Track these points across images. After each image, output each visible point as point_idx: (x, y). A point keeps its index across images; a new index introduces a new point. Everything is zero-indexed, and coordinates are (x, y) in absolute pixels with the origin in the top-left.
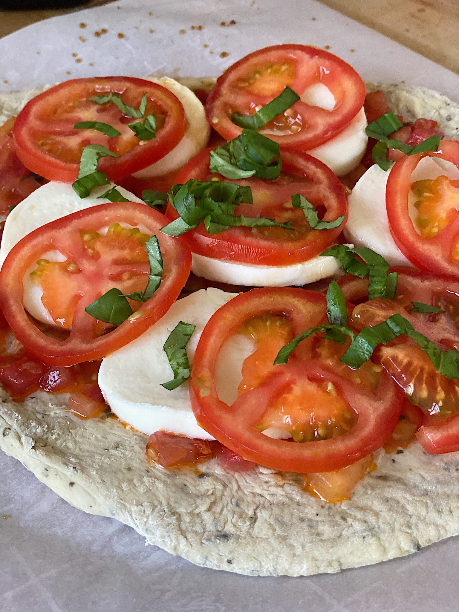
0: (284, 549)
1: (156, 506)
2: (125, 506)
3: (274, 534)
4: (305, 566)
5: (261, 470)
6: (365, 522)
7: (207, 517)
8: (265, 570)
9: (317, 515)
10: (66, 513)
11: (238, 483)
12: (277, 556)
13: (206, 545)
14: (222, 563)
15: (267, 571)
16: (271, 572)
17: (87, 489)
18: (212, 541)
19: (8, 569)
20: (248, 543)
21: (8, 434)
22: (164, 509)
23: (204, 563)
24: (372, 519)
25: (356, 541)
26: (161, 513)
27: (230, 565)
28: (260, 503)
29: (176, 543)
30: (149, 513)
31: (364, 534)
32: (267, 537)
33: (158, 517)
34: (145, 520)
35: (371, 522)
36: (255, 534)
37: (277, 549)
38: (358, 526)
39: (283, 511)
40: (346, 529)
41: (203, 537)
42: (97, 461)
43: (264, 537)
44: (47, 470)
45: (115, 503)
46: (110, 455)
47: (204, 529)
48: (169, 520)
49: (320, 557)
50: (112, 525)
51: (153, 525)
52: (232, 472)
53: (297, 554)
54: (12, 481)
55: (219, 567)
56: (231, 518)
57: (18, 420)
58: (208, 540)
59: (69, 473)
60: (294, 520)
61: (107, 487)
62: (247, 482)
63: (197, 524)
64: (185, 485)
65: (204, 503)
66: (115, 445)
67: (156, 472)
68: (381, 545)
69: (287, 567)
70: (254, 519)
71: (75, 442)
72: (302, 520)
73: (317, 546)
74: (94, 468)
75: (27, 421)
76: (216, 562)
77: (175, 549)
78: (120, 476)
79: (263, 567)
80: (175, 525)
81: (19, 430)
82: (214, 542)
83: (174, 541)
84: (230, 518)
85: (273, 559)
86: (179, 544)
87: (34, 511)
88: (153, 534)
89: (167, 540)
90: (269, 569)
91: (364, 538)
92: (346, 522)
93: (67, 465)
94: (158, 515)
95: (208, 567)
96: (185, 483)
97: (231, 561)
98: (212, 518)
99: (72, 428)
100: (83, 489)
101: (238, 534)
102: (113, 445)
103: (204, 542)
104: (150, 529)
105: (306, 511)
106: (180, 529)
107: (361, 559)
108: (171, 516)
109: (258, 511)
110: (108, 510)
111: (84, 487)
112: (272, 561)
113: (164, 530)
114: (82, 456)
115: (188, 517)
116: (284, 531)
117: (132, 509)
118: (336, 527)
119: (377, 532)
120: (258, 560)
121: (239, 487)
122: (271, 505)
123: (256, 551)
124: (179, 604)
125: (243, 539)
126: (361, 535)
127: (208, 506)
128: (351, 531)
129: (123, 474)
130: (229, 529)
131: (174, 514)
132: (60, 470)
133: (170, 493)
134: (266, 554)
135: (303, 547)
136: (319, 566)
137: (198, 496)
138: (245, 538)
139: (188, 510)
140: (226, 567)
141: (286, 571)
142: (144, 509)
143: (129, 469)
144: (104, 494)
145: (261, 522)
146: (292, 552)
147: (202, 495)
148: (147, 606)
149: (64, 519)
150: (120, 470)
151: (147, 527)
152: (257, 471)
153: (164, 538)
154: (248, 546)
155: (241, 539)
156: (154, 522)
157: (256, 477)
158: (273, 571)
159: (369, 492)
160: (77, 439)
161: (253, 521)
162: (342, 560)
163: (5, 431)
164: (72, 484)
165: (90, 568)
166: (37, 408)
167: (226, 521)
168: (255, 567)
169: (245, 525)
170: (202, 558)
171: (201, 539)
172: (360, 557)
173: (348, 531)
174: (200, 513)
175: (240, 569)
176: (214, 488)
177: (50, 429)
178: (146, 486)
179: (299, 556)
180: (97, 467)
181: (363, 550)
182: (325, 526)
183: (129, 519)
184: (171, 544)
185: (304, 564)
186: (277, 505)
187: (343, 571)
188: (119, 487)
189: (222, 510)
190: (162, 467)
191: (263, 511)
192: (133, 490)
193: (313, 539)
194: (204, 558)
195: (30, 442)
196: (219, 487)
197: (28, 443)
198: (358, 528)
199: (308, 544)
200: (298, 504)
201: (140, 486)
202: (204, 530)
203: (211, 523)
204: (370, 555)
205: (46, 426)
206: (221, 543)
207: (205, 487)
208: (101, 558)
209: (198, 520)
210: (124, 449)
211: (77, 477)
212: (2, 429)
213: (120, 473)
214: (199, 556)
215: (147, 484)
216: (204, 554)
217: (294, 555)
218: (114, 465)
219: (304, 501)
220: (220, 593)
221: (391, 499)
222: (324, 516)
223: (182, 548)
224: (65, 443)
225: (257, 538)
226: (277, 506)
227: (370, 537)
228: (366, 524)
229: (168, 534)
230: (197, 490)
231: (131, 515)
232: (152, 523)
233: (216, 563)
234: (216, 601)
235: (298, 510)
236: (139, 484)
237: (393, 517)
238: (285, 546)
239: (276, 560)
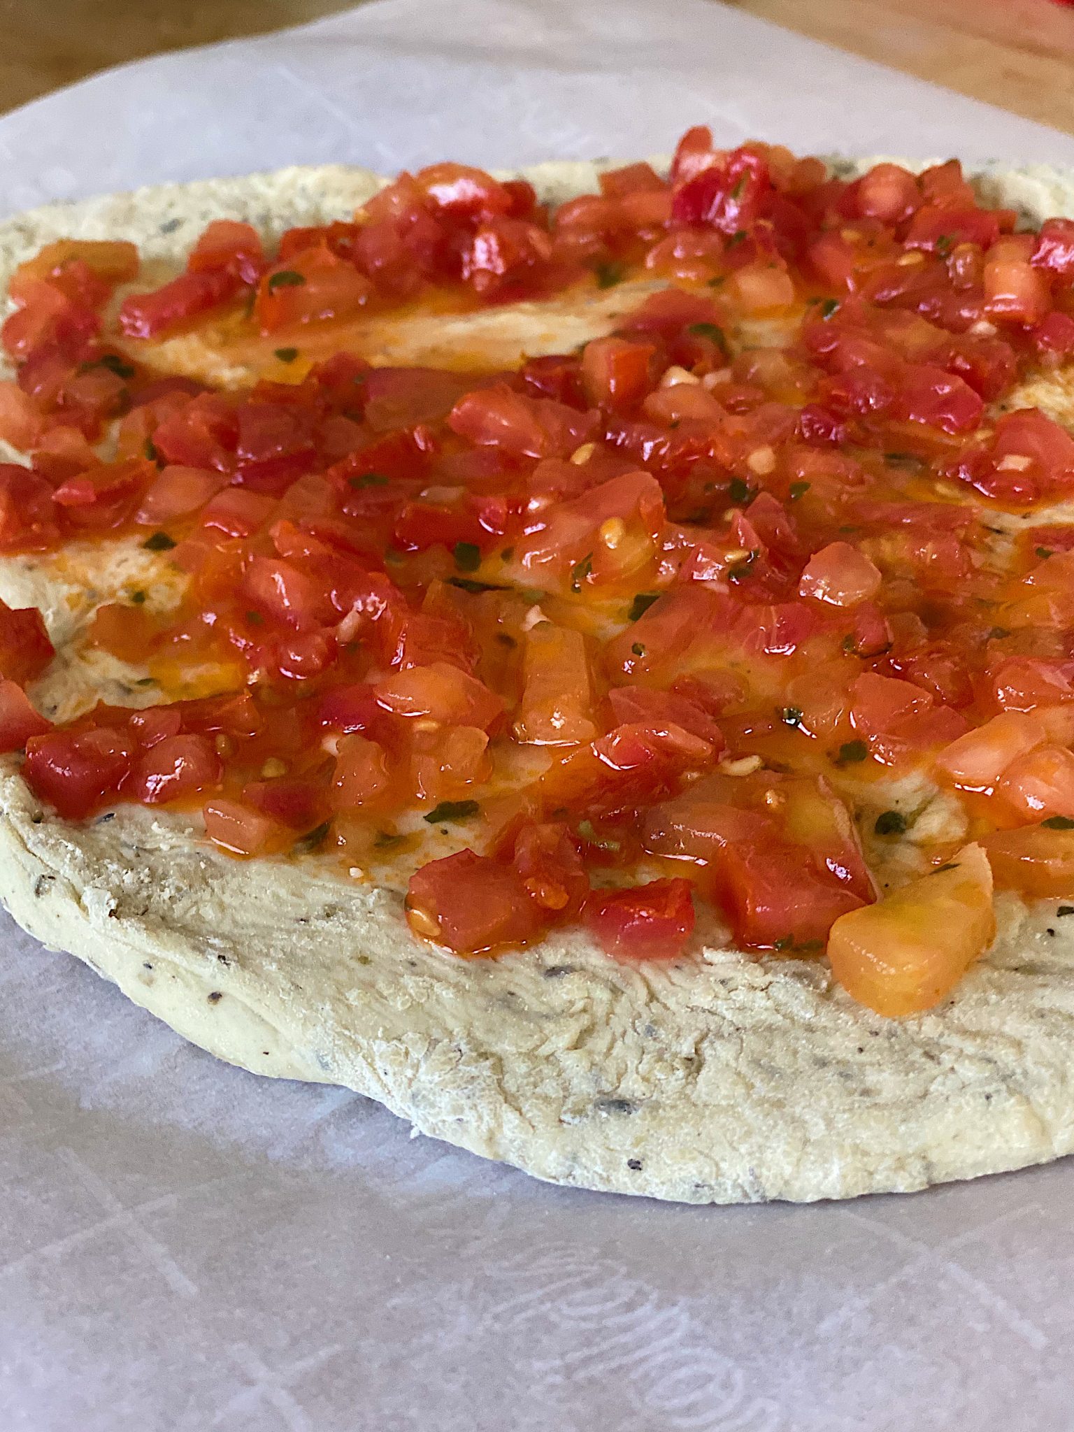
0: (779, 1127)
1: (437, 1041)
2: (356, 1044)
3: (749, 1095)
4: (836, 1169)
5: (708, 954)
6: (989, 1061)
7: (573, 1063)
8: (729, 1184)
9: (861, 1050)
10: (203, 1077)
11: (648, 986)
12: (760, 1147)
13: (571, 1127)
14: (615, 1170)
15: (736, 1185)
16: (747, 1188)
17: (257, 1008)
18: (587, 1116)
19: (52, 1195)
20: (684, 1118)
21: (50, 889)
22: (458, 1045)
23: (567, 1172)
24: (1006, 1055)
25: (968, 1103)
26: (452, 1055)
27: (637, 1173)
28: (709, 1030)
29: (493, 1124)
30: (420, 1056)
31: (989, 1089)
32: (732, 1102)
33: (444, 1063)
34: (409, 1073)
35: (1002, 1061)
36: (699, 1097)
37: (760, 1129)
38: (969, 1071)
39: (771, 1045)
40: (940, 1079)
41: (565, 1108)
42: (279, 944)
43: (724, 1103)
44: (150, 967)
45: (329, 1035)
46: (314, 932)
47: (565, 1089)
48: (473, 1071)
49: (876, 1148)
50: (322, 1102)
51: (431, 1083)
52: (632, 962)
53: (813, 1138)
54: (61, 1010)
55: (608, 1180)
56: (636, 1062)
57: (73, 858)
58: (579, 1112)
59: (209, 970)
60: (801, 1063)
61: (309, 1000)
62: (673, 984)
63: (549, 1078)
64: (512, 994)
65: (562, 1031)
66: (325, 910)
67: (436, 964)
68: (1035, 1115)
69: (788, 1170)
70: (694, 1064)
71: (222, 907)
72: (822, 1063)
73: (864, 1116)
74: (272, 958)
75: (98, 860)
76: (599, 1169)
77: (491, 1139)
78: (343, 976)
79: (723, 1175)
80: (488, 1081)
81: (77, 881)
82: (593, 1118)
83: (486, 1118)
84: (632, 1062)
85: (750, 1154)
86: (500, 1126)
87: (118, 1074)
88: (432, 1105)
89: (469, 1116)
90: (740, 1181)
91: (988, 1097)
92: (939, 1063)
93: (202, 952)
94: (443, 1059)
95: (579, 1185)
96: (512, 988)
97: (639, 1163)
98: (585, 1064)
99: (212, 877)
100: (246, 1008)
101: (654, 1098)
102: (319, 910)
103: (566, 1118)
104: (424, 1092)
105: (832, 1043)
106: (502, 1089)
107: (982, 1152)
108: (477, 1061)
109: (705, 1044)
110: (310, 1056)
111: (248, 1002)
112: (747, 1158)
113: (460, 1093)
114: (241, 935)
115: (524, 1062)
116: (775, 1089)
117: (375, 1048)
118: (911, 1075)
119: (1021, 1085)
120: (712, 1159)
121: (652, 997)
122: (738, 1029)
123: (703, 1136)
124: (506, 1264)
125: (668, 1109)
126: (980, 1090)
127: (576, 1037)
128: (952, 1081)
129: (349, 971)
130: (632, 1087)
131: (485, 1056)
132: (185, 964)
133: (473, 1012)
134: (731, 1144)
135: (829, 1123)
136: (872, 1169)
137: (547, 1017)
138: (673, 1107)
139: (521, 1047)
140: (626, 1179)
141: (787, 1183)
142: (407, 1048)
143: (364, 960)
144: (301, 1016)
145: (713, 1070)
146: (799, 1134)
147: (558, 1015)
148: (422, 1270)
149: (196, 1092)
150: (341, 963)
151: (413, 1089)
152: (699, 959)
153: (462, 1110)
154: (683, 1124)
155: (664, 1110)
156: (433, 1074)
157: (697, 971)
158: (752, 1184)
159: (993, 998)
160: (227, 899)
161: (693, 1068)
162: (934, 1156)
163: (40, 881)
164: (215, 997)
165: (266, 1193)
166: (123, 836)
167: (622, 1071)
168: (703, 1176)
169: (672, 1079)
170: (562, 1159)
171: (558, 1112)
172: (979, 1148)
173: (944, 1084)
174: (553, 1054)
175: (663, 1183)
176: (588, 997)
177: (157, 877)
178: (410, 995)
179: (818, 1143)
180: (281, 955)
181: (986, 1128)
182: (884, 1074)
183: (368, 1074)
184: (478, 1127)
185: (833, 1163)
186: (755, 1029)
187: (934, 1188)
188: (339, 999)
189: (610, 1048)
190: (450, 950)
191: (718, 1044)
192: (376, 1006)
193: (853, 1103)
194: (567, 1159)
195: (106, 899)
196: (602, 994)
197: (98, 901)
198: (970, 1074)
199: (840, 1115)
200: (810, 1029)
201: (395, 994)
202: (566, 1094)
203: (582, 1077)
204: (1007, 1141)
205: (147, 870)
206: (612, 1119)
207: (564, 995)
208: (297, 1175)
209: (547, 1070)
210: (347, 918)
211: (229, 980)
212: (34, 880)
213: (339, 968)
214: (554, 1154)
215: (412, 991)
216: (568, 1149)
217: (806, 1142)
218: (323, 951)
219: (824, 1020)
220: (614, 1242)
221: (1051, 1010)
222: (880, 1051)
223: (509, 1134)
224: (194, 909)
225: (706, 1105)
226: (755, 1032)
227: (1004, 1094)
228: (990, 1066)
229: (469, 1102)
230: (543, 1003)
231: (371, 1065)
232: (429, 1078)
233: (600, 1172)
234: (604, 1255)
235: (808, 1040)
236: (391, 991)
237: (1061, 1049)
238: (781, 1122)
239: (757, 1155)
